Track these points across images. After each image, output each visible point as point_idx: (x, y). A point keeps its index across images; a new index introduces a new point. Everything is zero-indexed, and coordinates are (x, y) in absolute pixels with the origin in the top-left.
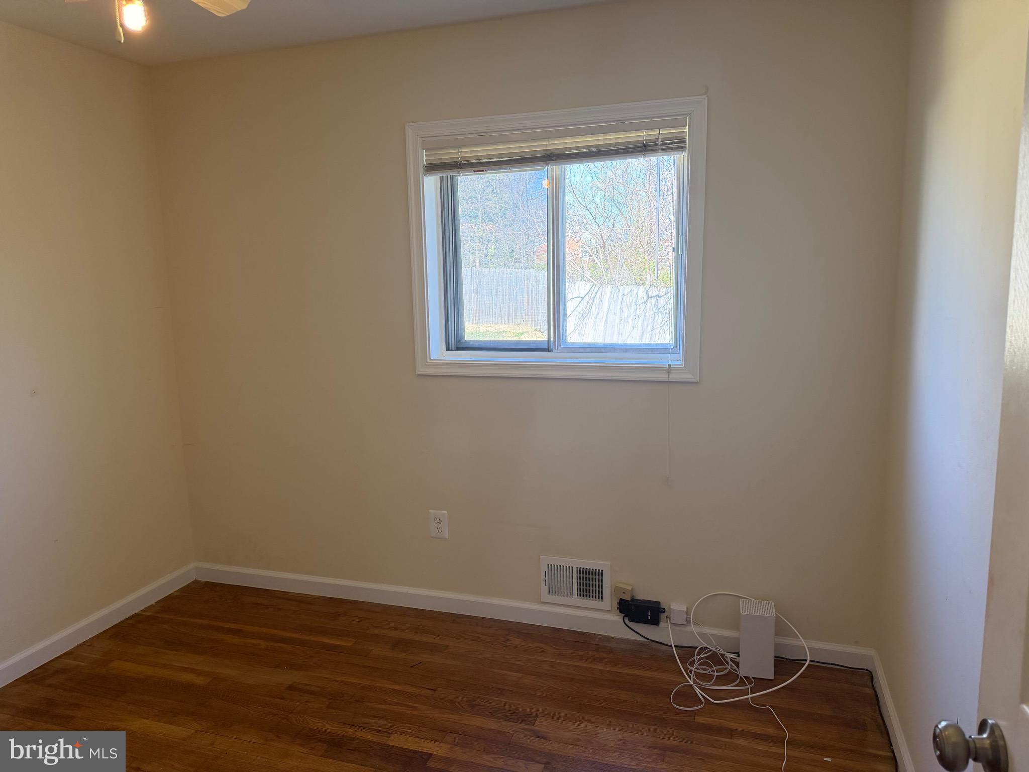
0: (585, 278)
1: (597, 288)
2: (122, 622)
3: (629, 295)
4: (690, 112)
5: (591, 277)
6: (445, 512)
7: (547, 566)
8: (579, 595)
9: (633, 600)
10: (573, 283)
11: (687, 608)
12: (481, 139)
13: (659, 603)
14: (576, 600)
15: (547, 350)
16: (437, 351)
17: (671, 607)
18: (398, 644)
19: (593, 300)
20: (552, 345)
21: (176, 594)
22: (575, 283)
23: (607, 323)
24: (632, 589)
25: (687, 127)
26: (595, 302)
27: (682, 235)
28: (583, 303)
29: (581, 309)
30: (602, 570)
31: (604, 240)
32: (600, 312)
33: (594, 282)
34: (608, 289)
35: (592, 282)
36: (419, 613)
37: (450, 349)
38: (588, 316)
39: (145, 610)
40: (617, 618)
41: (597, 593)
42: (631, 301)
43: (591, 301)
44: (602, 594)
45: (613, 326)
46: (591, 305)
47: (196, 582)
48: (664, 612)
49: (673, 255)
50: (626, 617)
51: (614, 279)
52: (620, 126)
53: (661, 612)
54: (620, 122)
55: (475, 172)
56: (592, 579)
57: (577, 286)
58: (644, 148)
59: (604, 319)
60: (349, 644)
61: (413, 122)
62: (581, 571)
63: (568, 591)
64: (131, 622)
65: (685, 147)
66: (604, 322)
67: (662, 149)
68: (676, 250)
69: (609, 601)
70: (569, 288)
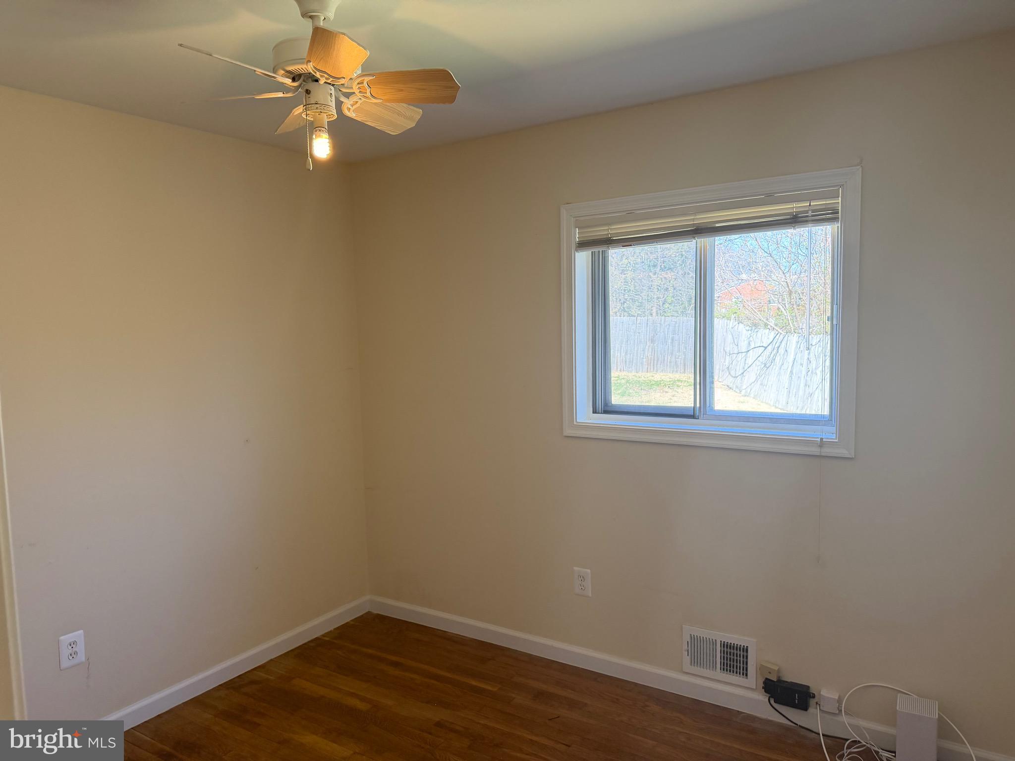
0: (769, 327)
1: (782, 337)
2: (305, 644)
3: (817, 345)
4: (842, 184)
5: (776, 325)
6: (589, 571)
7: (689, 636)
8: (722, 669)
9: (780, 681)
10: (755, 331)
11: (839, 697)
12: (631, 216)
13: (808, 687)
14: (719, 674)
15: (693, 417)
16: (584, 414)
17: (821, 693)
18: (540, 695)
19: (778, 350)
20: (698, 412)
21: (352, 623)
22: (757, 331)
23: (792, 373)
24: (778, 669)
25: (840, 198)
26: (779, 352)
27: (837, 304)
28: (765, 353)
29: (764, 359)
30: (747, 647)
31: (790, 288)
32: (785, 362)
33: (779, 330)
34: (794, 338)
35: (777, 330)
36: (563, 667)
37: (597, 412)
38: (772, 366)
39: (323, 636)
40: (762, 697)
41: (742, 669)
42: (820, 351)
43: (775, 351)
44: (747, 670)
45: (799, 377)
46: (775, 355)
47: (369, 613)
48: (814, 697)
49: (829, 324)
50: (772, 698)
51: (800, 327)
52: (770, 199)
53: (811, 697)
54: (769, 195)
55: (623, 246)
56: (737, 654)
57: (759, 335)
58: (794, 220)
59: (789, 370)
60: (495, 689)
61: (568, 204)
62: (725, 645)
63: (711, 664)
64: (312, 644)
65: (838, 218)
66: (789, 372)
67: (813, 221)
68: (831, 319)
69: (753, 679)
70: (751, 336)
